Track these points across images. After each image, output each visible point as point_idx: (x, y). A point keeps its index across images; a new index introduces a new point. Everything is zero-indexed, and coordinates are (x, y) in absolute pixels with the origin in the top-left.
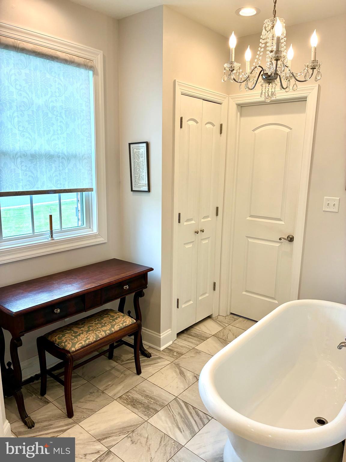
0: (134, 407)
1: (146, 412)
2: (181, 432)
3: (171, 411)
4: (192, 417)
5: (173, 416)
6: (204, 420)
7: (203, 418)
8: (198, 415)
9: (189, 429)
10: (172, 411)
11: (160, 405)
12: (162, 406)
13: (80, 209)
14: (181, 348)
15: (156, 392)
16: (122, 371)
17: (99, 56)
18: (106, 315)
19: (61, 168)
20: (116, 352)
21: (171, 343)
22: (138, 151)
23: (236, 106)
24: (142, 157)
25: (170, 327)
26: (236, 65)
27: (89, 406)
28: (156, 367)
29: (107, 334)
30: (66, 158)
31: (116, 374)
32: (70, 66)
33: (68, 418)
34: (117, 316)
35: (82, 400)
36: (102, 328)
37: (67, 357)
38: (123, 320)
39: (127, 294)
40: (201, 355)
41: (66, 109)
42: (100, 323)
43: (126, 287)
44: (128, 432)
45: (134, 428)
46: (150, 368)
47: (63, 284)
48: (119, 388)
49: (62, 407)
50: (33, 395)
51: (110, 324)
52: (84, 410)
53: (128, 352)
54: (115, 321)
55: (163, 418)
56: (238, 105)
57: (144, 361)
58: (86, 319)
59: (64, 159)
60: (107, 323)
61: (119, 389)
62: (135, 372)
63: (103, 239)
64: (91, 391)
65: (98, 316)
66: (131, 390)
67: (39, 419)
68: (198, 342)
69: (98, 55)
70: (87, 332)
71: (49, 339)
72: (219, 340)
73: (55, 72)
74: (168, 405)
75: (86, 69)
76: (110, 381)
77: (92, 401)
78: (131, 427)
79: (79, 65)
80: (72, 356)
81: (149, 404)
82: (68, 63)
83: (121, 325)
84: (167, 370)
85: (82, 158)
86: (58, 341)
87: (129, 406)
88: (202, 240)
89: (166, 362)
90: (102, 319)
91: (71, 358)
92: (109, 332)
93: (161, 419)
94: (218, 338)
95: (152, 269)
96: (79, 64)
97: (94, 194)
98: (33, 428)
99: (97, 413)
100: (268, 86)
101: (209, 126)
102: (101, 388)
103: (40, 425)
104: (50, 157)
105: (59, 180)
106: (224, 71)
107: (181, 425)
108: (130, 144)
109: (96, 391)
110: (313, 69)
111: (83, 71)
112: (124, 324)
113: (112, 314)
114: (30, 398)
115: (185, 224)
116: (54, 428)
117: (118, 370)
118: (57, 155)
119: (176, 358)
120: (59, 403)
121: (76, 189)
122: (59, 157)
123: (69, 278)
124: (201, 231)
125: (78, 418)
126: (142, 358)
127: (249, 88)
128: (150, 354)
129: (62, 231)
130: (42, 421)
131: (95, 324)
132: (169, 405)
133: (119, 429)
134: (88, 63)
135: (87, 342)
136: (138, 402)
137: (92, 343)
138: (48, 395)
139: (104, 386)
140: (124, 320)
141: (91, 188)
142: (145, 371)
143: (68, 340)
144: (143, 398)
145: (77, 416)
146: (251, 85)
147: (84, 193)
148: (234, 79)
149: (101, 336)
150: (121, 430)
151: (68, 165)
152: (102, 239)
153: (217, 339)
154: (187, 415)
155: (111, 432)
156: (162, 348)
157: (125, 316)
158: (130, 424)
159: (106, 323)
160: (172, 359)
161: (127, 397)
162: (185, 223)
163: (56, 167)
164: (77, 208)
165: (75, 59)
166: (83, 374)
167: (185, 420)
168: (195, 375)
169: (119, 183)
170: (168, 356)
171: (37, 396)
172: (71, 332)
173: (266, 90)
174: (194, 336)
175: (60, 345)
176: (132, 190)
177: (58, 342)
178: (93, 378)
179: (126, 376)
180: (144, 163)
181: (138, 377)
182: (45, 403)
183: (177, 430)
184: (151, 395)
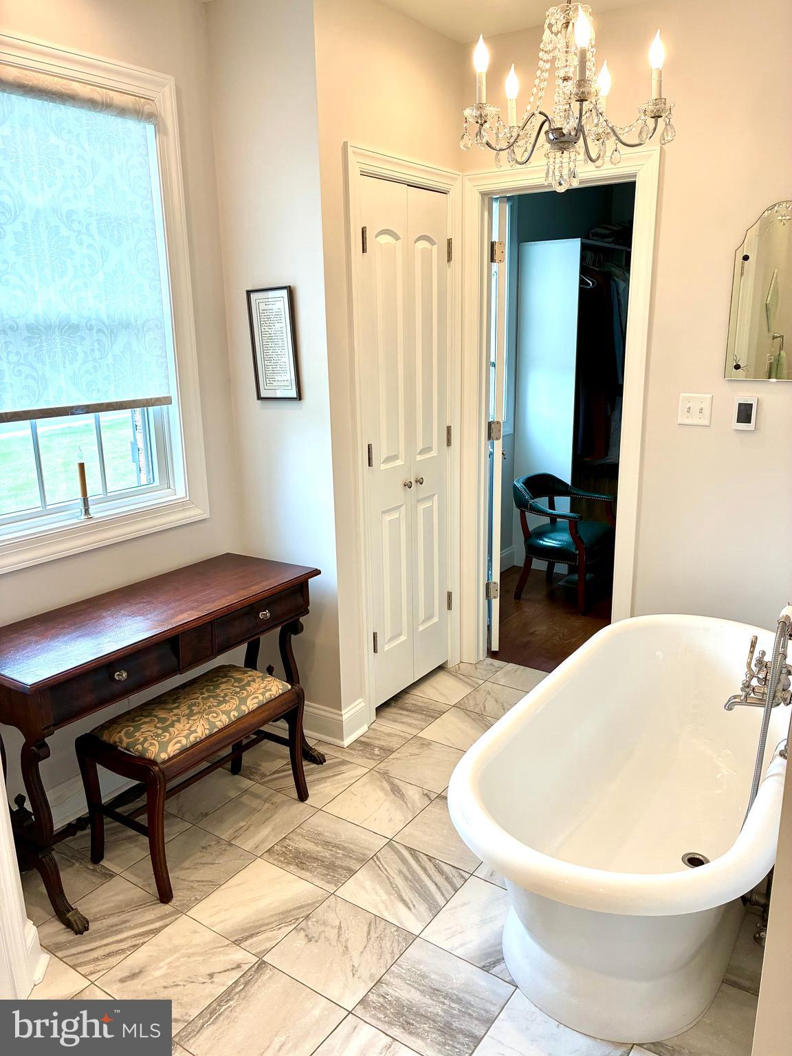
0: (303, 869)
1: (331, 875)
2: (409, 908)
3: (382, 869)
4: (429, 876)
5: (389, 879)
6: (454, 879)
7: (451, 876)
8: (441, 872)
9: (425, 900)
10: (385, 869)
11: (357, 860)
12: (363, 860)
13: (141, 445)
14: (387, 738)
15: (345, 834)
16: (266, 796)
17: (167, 89)
18: (223, 677)
19: (97, 354)
20: (247, 758)
21: (364, 729)
22: (268, 307)
23: (478, 197)
24: (280, 321)
25: (360, 694)
26: (490, 110)
27: (204, 874)
28: (339, 783)
29: (233, 718)
30: (106, 331)
31: (255, 803)
32: (102, 115)
33: (162, 903)
34: (250, 679)
35: (186, 864)
36: (221, 707)
37: (152, 773)
38: (263, 685)
39: (262, 632)
40: (431, 749)
41: (99, 217)
42: (214, 697)
43: (265, 614)
44: (297, 919)
45: (308, 910)
46: (326, 785)
47: (124, 615)
48: (265, 831)
49: (144, 883)
50: (74, 864)
51: (236, 698)
52: (195, 885)
53: (272, 756)
54: (245, 690)
55: (368, 884)
56: (483, 194)
57: (312, 772)
58: (180, 690)
59: (104, 332)
60: (229, 694)
61: (265, 835)
62: (295, 795)
63: (201, 512)
64: (203, 843)
65: (207, 681)
66: (291, 835)
67: (96, 914)
68: (424, 723)
69: (164, 86)
70: (189, 716)
71: (105, 738)
72: (468, 715)
73: (69, 130)
74: (375, 858)
75: (140, 121)
76: (243, 820)
77: (208, 864)
78: (302, 909)
79: (122, 112)
80: (161, 771)
81: (334, 860)
82: (99, 108)
83: (261, 697)
84: (364, 785)
85: (143, 328)
86: (126, 741)
87: (292, 867)
88: (419, 501)
89: (358, 769)
90: (217, 687)
91: (161, 775)
92: (236, 714)
93: (364, 888)
94: (465, 710)
95: (316, 572)
96: (123, 109)
97: (174, 410)
98: (85, 933)
99: (223, 887)
100: (561, 157)
101: (423, 244)
102: (225, 836)
103: (102, 923)
104: (69, 329)
105: (95, 382)
106: (465, 125)
107: (408, 894)
108: (249, 293)
109: (214, 843)
110: (656, 117)
111: (131, 125)
112: (267, 695)
113: (238, 675)
114: (70, 870)
115: (381, 468)
116: (132, 928)
117: (257, 796)
118: (86, 326)
119: (379, 760)
120: (137, 875)
121: (134, 401)
122: (91, 329)
123: (135, 602)
124: (416, 482)
125: (185, 902)
126: (307, 766)
127: (517, 161)
128: (323, 756)
129: (107, 498)
130: (104, 916)
131: (202, 698)
132: (377, 857)
133: (276, 915)
134: (143, 106)
135: (192, 738)
136: (308, 857)
137: (202, 741)
138: (110, 860)
139: (231, 831)
140: (265, 687)
141: (168, 397)
142: (315, 792)
143: (149, 738)
144: (319, 848)
145: (179, 898)
146: (520, 154)
147: (151, 409)
148: (488, 144)
149: (219, 725)
150: (281, 916)
151: (112, 347)
152: (198, 511)
153: (462, 713)
154: (417, 874)
155: (260, 922)
156: (347, 742)
157: (266, 678)
158: (299, 903)
159: (226, 695)
160: (372, 763)
161: (284, 849)
162: (383, 467)
163: (85, 352)
164: (134, 444)
165: (113, 97)
166: (179, 811)
167: (413, 884)
168: (425, 792)
169: (228, 383)
170: (362, 757)
171: (85, 866)
172: (151, 721)
173: (557, 166)
174: (413, 711)
175: (132, 750)
176: (259, 398)
177: (128, 744)
178: (203, 817)
179: (276, 806)
180: (285, 334)
181: (302, 805)
182: (104, 878)
183: (400, 906)
184: (336, 841)
